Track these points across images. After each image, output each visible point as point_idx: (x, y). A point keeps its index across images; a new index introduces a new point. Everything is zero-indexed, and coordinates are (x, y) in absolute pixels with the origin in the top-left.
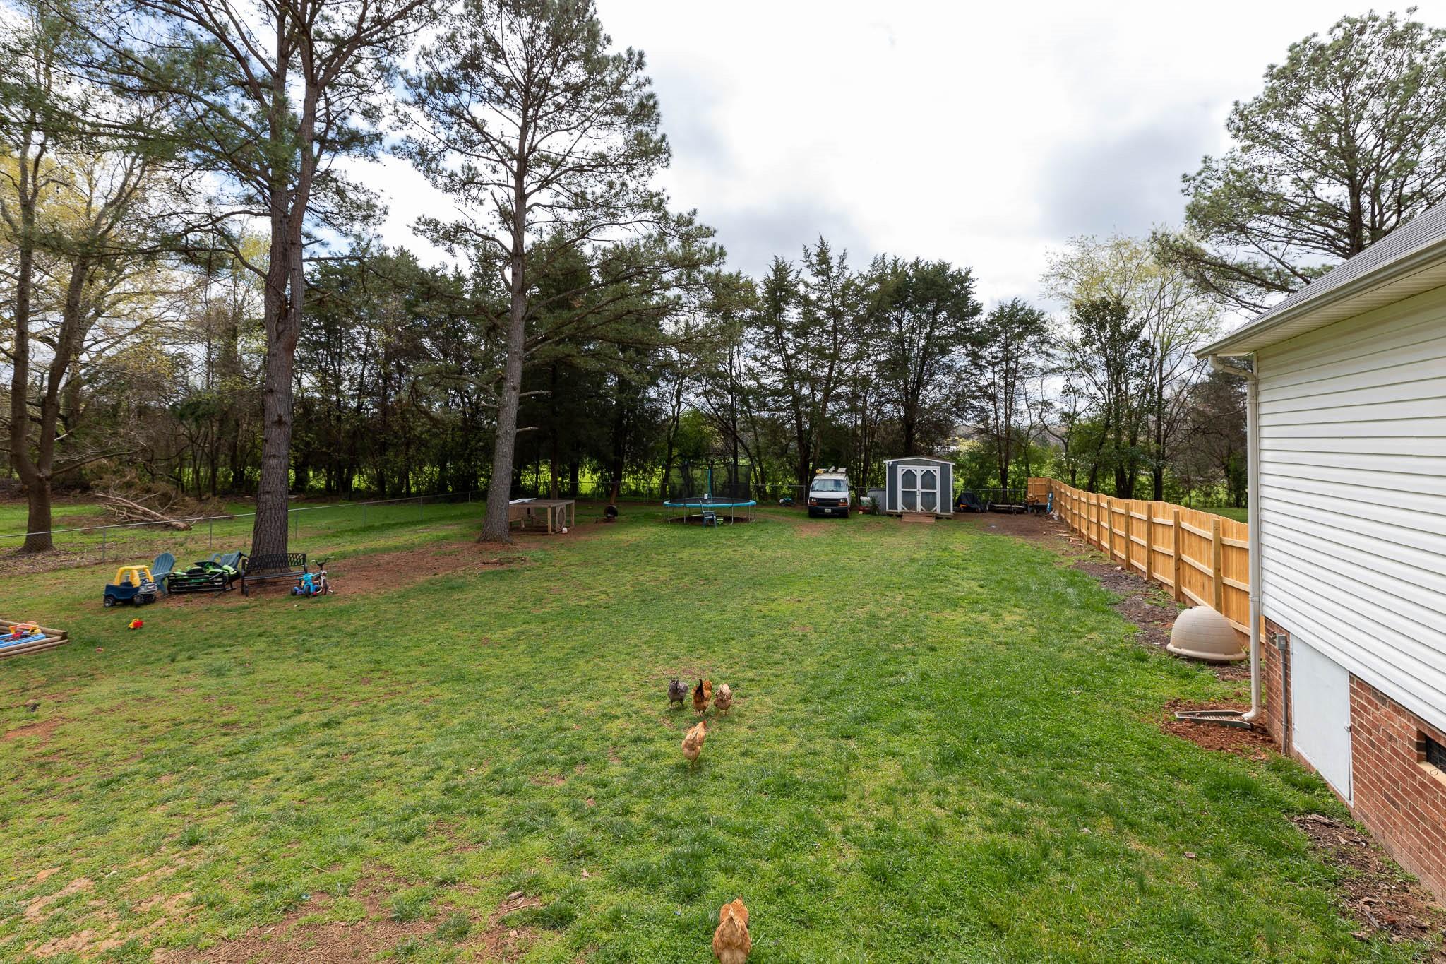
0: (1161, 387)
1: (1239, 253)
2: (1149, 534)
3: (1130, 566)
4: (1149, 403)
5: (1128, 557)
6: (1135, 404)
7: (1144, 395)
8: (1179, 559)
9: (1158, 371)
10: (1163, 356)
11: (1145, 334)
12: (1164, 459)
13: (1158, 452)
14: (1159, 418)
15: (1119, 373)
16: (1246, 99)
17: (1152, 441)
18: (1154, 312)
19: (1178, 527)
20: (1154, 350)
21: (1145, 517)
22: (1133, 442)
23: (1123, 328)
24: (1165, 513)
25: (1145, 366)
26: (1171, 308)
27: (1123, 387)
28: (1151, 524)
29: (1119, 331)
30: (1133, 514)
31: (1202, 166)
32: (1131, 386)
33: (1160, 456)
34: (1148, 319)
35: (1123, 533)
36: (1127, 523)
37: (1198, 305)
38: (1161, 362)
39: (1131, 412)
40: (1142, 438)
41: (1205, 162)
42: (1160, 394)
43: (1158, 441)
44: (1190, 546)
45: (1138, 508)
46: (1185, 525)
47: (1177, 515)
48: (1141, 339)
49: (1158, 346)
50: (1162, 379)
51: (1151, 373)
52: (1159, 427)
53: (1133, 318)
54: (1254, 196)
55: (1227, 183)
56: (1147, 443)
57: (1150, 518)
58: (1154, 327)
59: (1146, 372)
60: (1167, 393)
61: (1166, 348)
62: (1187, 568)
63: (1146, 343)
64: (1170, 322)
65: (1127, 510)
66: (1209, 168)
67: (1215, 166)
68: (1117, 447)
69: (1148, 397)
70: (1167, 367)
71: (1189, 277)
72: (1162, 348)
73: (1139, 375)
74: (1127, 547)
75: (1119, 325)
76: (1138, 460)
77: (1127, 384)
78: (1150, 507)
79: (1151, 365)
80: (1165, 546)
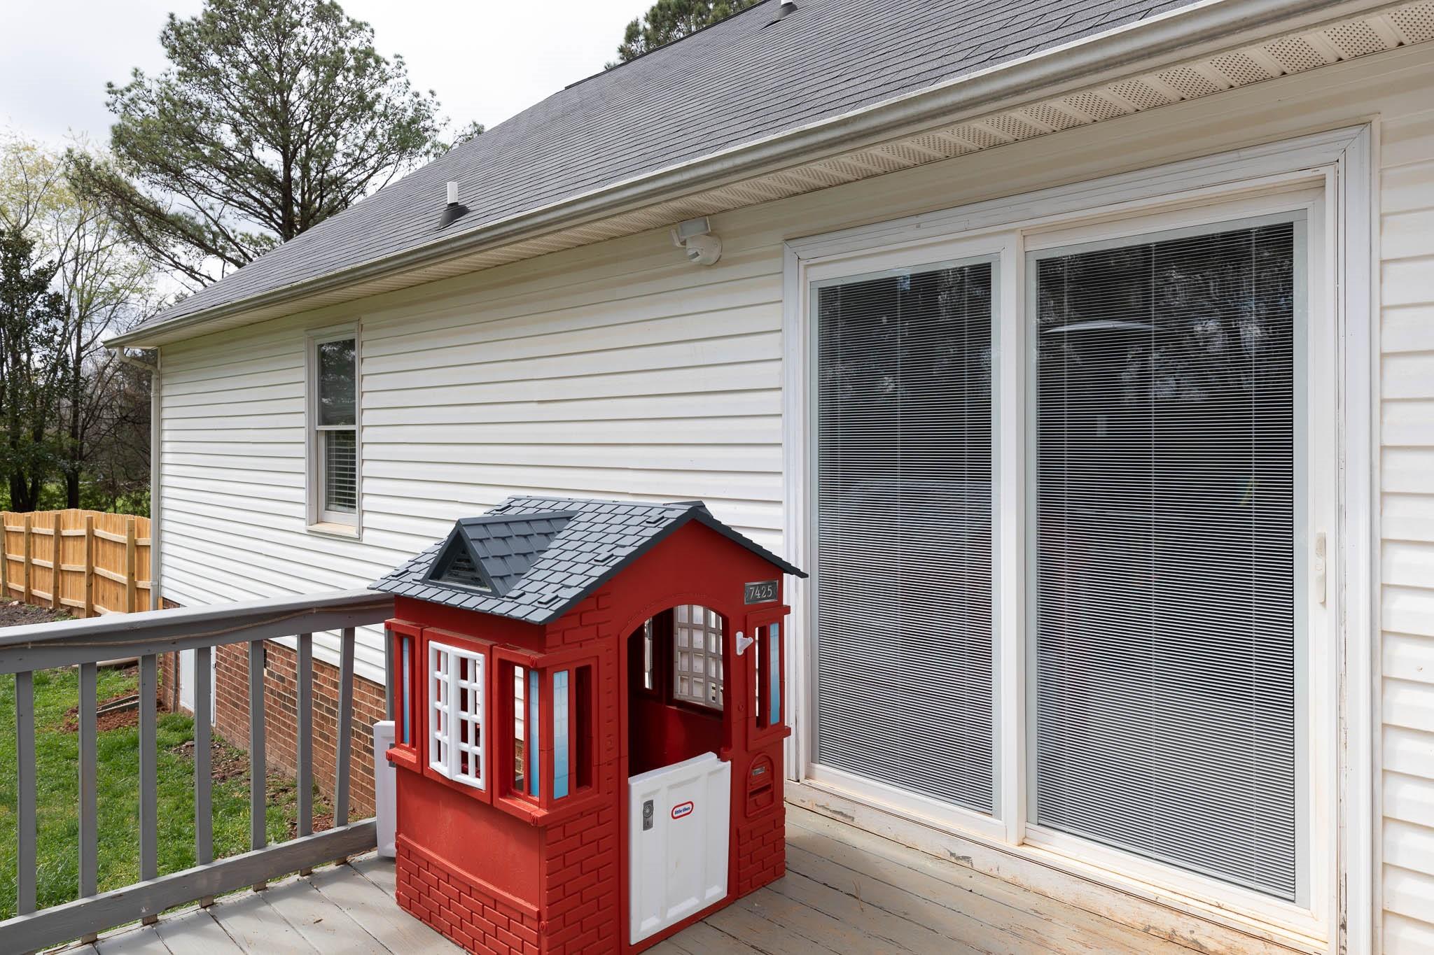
0: (79, 360)
1: (175, 203)
2: (57, 551)
3: (30, 598)
4: (61, 381)
5: (28, 587)
6: (41, 383)
7: (54, 370)
8: (92, 574)
9: (74, 337)
10: (81, 317)
11: (56, 285)
12: (82, 458)
13: (73, 449)
14: (75, 403)
15: (17, 337)
16: (184, 16)
17: (65, 434)
18: (70, 254)
19: (91, 536)
20: (68, 309)
21: (51, 531)
22: (38, 436)
23: (24, 273)
24: (76, 521)
25: (55, 330)
26: (92, 253)
27: (24, 357)
28: (59, 538)
29: (18, 277)
30: (35, 530)
31: (132, 79)
32: (36, 357)
33: (76, 454)
34: (61, 263)
35: (22, 558)
36: (28, 543)
37: (125, 255)
38: (79, 325)
39: (35, 392)
40: (50, 431)
41: (135, 75)
42: (77, 370)
43: (74, 435)
44: (104, 556)
45: (42, 522)
46: (99, 532)
47: (90, 521)
48: (50, 291)
49: (74, 304)
50: (80, 349)
51: (66, 341)
52: (76, 416)
53: (38, 260)
54: (192, 136)
55: (162, 112)
56: (59, 437)
57: (57, 531)
58: (70, 275)
59: (57, 339)
60: (88, 367)
61: (86, 306)
62: (101, 582)
63: (57, 298)
64: (92, 272)
65: (28, 527)
66: (140, 84)
67: (147, 85)
68: (13, 444)
69: (60, 374)
70: (87, 333)
71: (114, 218)
72: (80, 307)
73: (46, 342)
74: (28, 575)
75: (18, 268)
76: (46, 462)
77: (30, 354)
78: (58, 517)
79: (65, 329)
80: (75, 562)
